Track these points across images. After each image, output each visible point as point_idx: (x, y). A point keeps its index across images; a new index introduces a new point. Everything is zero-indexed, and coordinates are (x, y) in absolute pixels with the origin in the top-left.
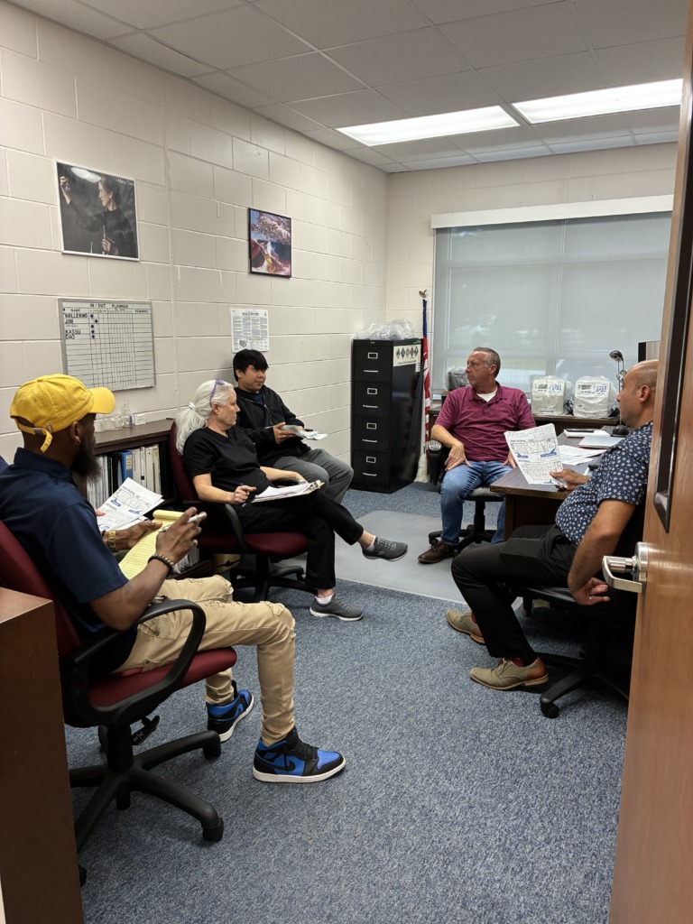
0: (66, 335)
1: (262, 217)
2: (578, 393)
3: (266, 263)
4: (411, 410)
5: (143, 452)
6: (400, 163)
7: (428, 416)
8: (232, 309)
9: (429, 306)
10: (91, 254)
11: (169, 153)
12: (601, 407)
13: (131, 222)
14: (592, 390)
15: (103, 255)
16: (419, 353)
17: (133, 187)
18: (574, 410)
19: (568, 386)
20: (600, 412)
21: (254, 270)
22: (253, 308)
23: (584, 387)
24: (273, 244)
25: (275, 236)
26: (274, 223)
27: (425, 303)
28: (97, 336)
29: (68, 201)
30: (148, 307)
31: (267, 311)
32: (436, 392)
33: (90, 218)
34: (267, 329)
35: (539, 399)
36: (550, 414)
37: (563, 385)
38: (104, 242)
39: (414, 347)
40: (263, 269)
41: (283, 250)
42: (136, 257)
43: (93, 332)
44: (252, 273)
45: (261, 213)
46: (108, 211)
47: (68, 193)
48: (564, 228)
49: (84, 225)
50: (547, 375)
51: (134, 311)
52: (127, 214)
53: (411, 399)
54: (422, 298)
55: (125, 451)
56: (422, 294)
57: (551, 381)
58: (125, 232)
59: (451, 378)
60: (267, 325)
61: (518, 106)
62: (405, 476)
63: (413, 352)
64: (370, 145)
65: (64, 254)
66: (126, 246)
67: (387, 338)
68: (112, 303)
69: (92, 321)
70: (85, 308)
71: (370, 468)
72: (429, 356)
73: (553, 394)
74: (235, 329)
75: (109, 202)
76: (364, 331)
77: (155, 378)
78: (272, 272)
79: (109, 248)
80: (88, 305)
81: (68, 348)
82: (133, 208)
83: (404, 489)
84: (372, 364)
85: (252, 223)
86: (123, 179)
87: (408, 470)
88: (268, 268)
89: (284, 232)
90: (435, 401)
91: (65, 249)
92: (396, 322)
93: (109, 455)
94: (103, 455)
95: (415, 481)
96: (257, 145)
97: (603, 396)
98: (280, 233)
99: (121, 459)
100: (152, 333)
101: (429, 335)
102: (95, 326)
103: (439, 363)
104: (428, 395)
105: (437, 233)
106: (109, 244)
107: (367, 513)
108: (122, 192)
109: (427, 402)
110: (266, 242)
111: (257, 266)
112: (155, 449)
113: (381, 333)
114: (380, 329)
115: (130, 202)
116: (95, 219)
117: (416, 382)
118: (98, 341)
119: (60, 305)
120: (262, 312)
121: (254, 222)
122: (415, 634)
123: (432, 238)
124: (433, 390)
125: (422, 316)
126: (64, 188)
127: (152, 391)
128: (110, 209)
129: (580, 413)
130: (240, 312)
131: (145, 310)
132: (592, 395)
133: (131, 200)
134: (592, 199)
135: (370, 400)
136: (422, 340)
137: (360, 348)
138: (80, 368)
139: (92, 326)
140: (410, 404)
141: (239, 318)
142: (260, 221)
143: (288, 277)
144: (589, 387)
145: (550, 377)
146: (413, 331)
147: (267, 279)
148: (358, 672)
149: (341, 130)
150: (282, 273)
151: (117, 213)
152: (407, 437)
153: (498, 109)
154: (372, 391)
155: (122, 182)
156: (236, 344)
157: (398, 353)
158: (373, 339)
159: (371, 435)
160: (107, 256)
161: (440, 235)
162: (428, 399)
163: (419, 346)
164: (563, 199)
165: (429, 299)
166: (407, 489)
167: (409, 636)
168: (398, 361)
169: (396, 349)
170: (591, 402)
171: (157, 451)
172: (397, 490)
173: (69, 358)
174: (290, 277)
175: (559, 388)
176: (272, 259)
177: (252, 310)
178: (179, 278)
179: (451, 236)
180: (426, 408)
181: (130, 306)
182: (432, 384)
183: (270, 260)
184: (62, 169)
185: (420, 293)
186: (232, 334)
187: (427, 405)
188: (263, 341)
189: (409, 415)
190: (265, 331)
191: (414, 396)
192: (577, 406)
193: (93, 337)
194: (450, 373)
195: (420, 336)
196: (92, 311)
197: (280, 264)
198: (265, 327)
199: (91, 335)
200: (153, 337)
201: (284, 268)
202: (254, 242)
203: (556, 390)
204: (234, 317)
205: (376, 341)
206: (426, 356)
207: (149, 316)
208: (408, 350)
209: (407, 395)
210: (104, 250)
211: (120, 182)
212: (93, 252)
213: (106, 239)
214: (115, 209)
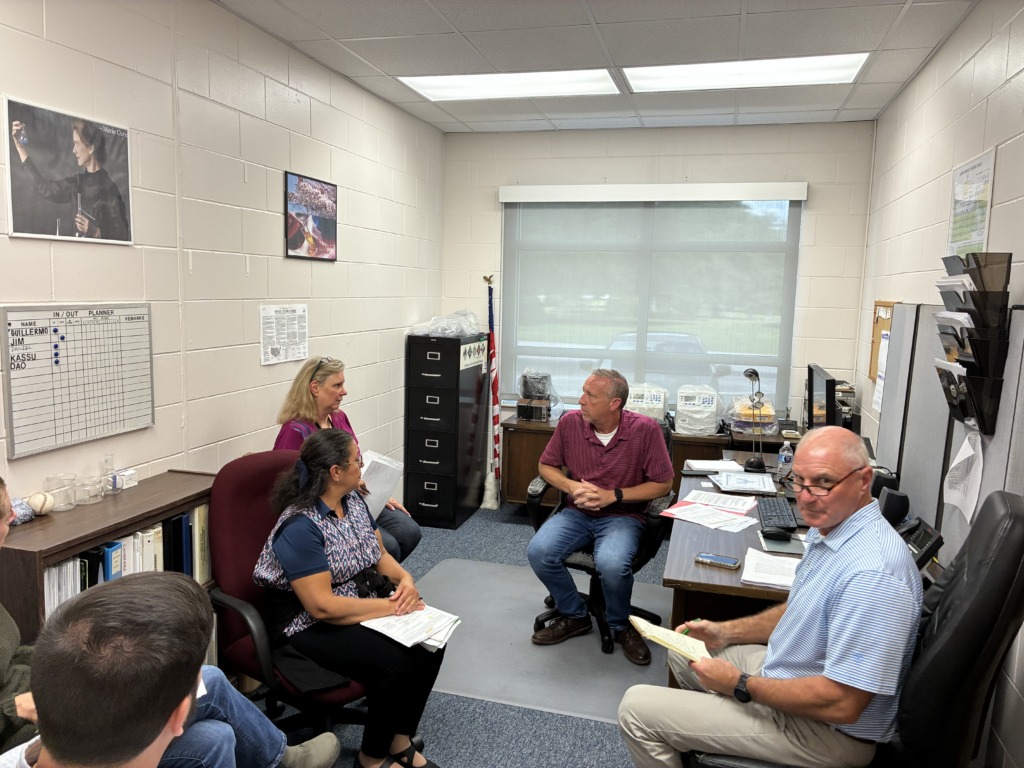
0: (11, 364)
1: (302, 184)
2: (681, 406)
3: (306, 244)
4: (476, 419)
5: (138, 541)
6: (463, 123)
8: (262, 307)
9: (496, 295)
10: (57, 237)
11: (180, 93)
12: (708, 423)
13: (121, 190)
14: (696, 402)
15: (76, 239)
16: (486, 351)
17: (126, 139)
18: (676, 425)
19: (668, 396)
20: (707, 429)
21: (291, 253)
22: (289, 303)
23: (687, 398)
24: (315, 219)
25: (317, 208)
26: (317, 191)
27: (491, 290)
28: (62, 361)
29: (23, 158)
30: (144, 311)
31: (306, 306)
32: (508, 397)
33: (59, 183)
34: (307, 330)
37: (662, 396)
38: (79, 218)
39: (481, 344)
40: (302, 252)
41: (328, 228)
42: (128, 239)
43: (56, 355)
44: (288, 256)
45: (301, 177)
46: (87, 173)
47: (24, 146)
48: (653, 211)
49: (48, 194)
50: (643, 382)
51: (123, 319)
52: (114, 178)
53: (476, 406)
54: (486, 285)
55: (110, 545)
56: (488, 280)
57: (647, 389)
58: (112, 204)
59: (526, 382)
60: (306, 324)
61: (628, 72)
62: (469, 501)
63: (479, 350)
64: (433, 100)
65: (11, 238)
66: (113, 223)
67: (451, 335)
68: (90, 309)
69: (55, 338)
70: (44, 320)
71: (430, 498)
72: (497, 355)
73: (651, 406)
74: (265, 333)
75: (88, 160)
76: (419, 324)
77: (153, 413)
78: (313, 255)
79: (86, 228)
80: (50, 314)
81: (13, 383)
82: (125, 169)
83: (471, 520)
84: (432, 367)
85: (289, 191)
86: (110, 127)
87: (473, 493)
88: (309, 249)
89: (328, 202)
90: (508, 408)
91: (15, 231)
92: (459, 314)
93: (82, 556)
94: (74, 558)
95: (482, 506)
96: (297, 90)
97: (710, 409)
98: (324, 204)
99: (104, 559)
100: (151, 348)
101: (496, 328)
102: (61, 345)
103: (509, 360)
104: (496, 401)
105: (506, 208)
106: (87, 221)
107: (434, 564)
109: (494, 410)
110: (307, 217)
111: (297, 246)
112: (158, 533)
113: (444, 329)
114: (443, 324)
115: (120, 160)
116: (66, 183)
117: (483, 385)
118: (64, 368)
119: (4, 319)
120: (300, 308)
121: (292, 189)
123: (500, 214)
124: (502, 394)
125: (487, 305)
126: (18, 138)
127: (147, 434)
128: (90, 169)
129: (683, 428)
131: (141, 317)
132: (698, 409)
133: (122, 157)
135: (431, 411)
136: (489, 335)
137: (417, 346)
138: (34, 412)
139: (56, 347)
140: (474, 411)
141: (270, 318)
142: (299, 188)
143: (333, 260)
144: (693, 398)
145: (647, 384)
146: (477, 324)
147: (307, 265)
149: (404, 80)
150: (326, 256)
151: (101, 175)
152: (471, 452)
153: (604, 73)
154: (432, 400)
155: (109, 131)
156: (266, 353)
157: (465, 353)
158: (433, 335)
159: (431, 454)
160: (83, 239)
161: (509, 210)
162: (497, 407)
163: (485, 343)
164: (653, 179)
165: (497, 286)
166: (475, 520)
169: (463, 348)
170: (697, 416)
171: (161, 535)
172: (462, 523)
173: (15, 399)
174: (335, 260)
175: (657, 399)
176: (314, 238)
177: (287, 306)
178: (191, 268)
179: (520, 212)
180: (494, 418)
181: (116, 312)
182: (501, 387)
183: (311, 239)
184: (16, 110)
185: (485, 278)
186: (262, 340)
187: (496, 414)
188: (301, 346)
189: (473, 425)
190: (304, 333)
191: (479, 401)
192: (679, 421)
193: (57, 362)
194: (525, 377)
195: (486, 330)
196: (56, 323)
197: (323, 244)
198: (304, 327)
199: (54, 360)
200: (151, 355)
201: (328, 249)
202: (291, 216)
203: (654, 402)
204: (265, 318)
205: (438, 338)
206: (493, 355)
207: (146, 325)
208: (474, 349)
209: (471, 400)
210: (78, 231)
211: (106, 130)
212: (60, 235)
213: (82, 214)
214: (97, 169)
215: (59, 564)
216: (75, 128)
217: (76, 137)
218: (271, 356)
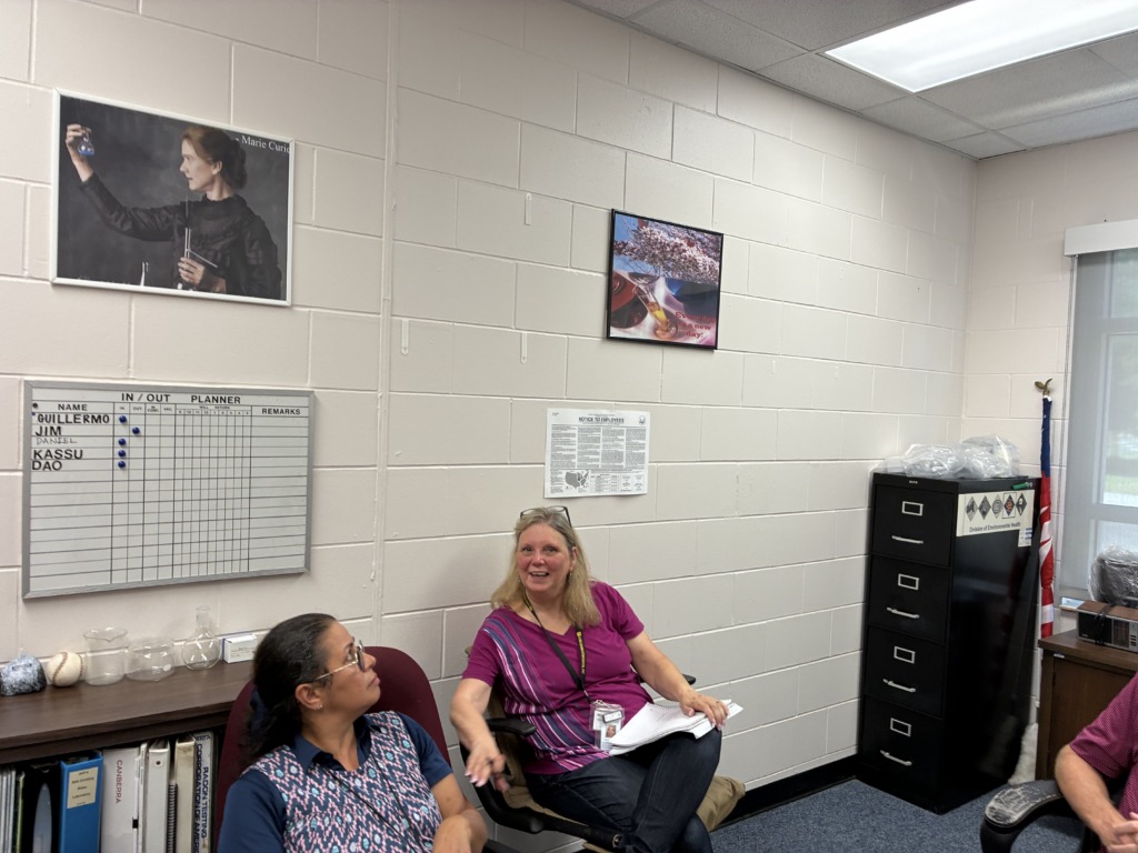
0: (34, 462)
1: (646, 229)
3: (649, 320)
4: (1008, 623)
5: (140, 759)
6: (995, 131)
8: (551, 411)
9: (1056, 412)
10: (142, 288)
11: (399, 92)
13: (271, 226)
15: (179, 291)
16: (1029, 508)
17: (286, 156)
21: (615, 332)
22: (609, 408)
24: (670, 283)
25: (677, 267)
26: (678, 241)
27: (1047, 405)
28: (134, 464)
29: (84, 174)
30: (302, 401)
31: (647, 415)
32: (1069, 592)
33: (150, 213)
34: (646, 451)
38: (185, 264)
39: (1015, 495)
40: (643, 331)
41: (701, 299)
42: (280, 297)
43: (122, 454)
44: (608, 338)
45: (643, 220)
46: (206, 200)
47: (88, 160)
49: (128, 227)
51: (257, 411)
53: (1009, 602)
54: (1040, 396)
56: (1043, 387)
60: (647, 442)
62: (989, 766)
63: (1009, 506)
64: (914, 91)
65: (55, 285)
67: (945, 476)
68: (194, 394)
69: (122, 431)
71: (898, 744)
72: (1054, 516)
74: (554, 449)
75: (211, 182)
76: (901, 454)
77: (308, 554)
78: (664, 338)
79: (199, 277)
80: (116, 396)
81: (34, 489)
82: (282, 199)
83: (977, 804)
84: (909, 526)
85: (618, 240)
86: (256, 138)
87: (998, 751)
88: (655, 329)
89: (702, 259)
90: (1066, 612)
91: (60, 275)
92: (972, 442)
93: (19, 767)
94: (8, 768)
96: (645, 92)
98: (693, 263)
99: (55, 781)
100: (311, 457)
101: (1054, 469)
102: (133, 441)
104: (1049, 599)
105: (1080, 264)
106: (201, 269)
109: (1046, 613)
110: (653, 279)
111: (625, 326)
112: (187, 749)
113: (932, 465)
114: (931, 456)
116: (163, 213)
117: (1021, 567)
118: (137, 475)
119: (27, 395)
120: (632, 417)
121: (624, 237)
123: (1068, 276)
124: (1062, 587)
125: (1039, 431)
126: (76, 147)
127: (298, 582)
128: (213, 195)
130: (572, 416)
131: (300, 409)
135: (904, 599)
136: (1038, 481)
137: (887, 490)
138: (74, 534)
139: (123, 443)
140: (1005, 608)
141: (569, 427)
142: (638, 235)
143: (710, 347)
146: (1013, 461)
147: (655, 354)
150: (694, 341)
151: (233, 205)
154: (909, 582)
155: (254, 143)
156: (554, 480)
157: (970, 508)
158: (914, 474)
159: (902, 673)
160: (191, 293)
161: (1087, 269)
162: (1049, 607)
163: (1030, 495)
165: (1057, 398)
168: (966, 525)
169: (963, 500)
172: (958, 805)
173: (34, 512)
174: (715, 348)
176: (667, 312)
177: (605, 412)
178: (405, 343)
180: (1043, 626)
181: (244, 399)
182: (1061, 574)
183: (661, 315)
184: (72, 110)
185: (1037, 384)
186: (548, 460)
187: (1048, 621)
188: (632, 475)
189: (1003, 634)
190: (641, 458)
191: (1016, 595)
193: (122, 465)
194: (1102, 561)
195: (1034, 471)
196: (127, 409)
197: (688, 321)
198: (641, 447)
199: (117, 462)
200: (311, 466)
201: (699, 331)
202: (620, 278)
204: (556, 427)
205: (922, 481)
206: (1047, 515)
207: (305, 422)
208: (997, 502)
209: (1000, 589)
210: (182, 281)
211: (247, 142)
212: (146, 284)
213: (193, 257)
214: (226, 196)
216: (187, 137)
217: (187, 149)
218: (566, 484)
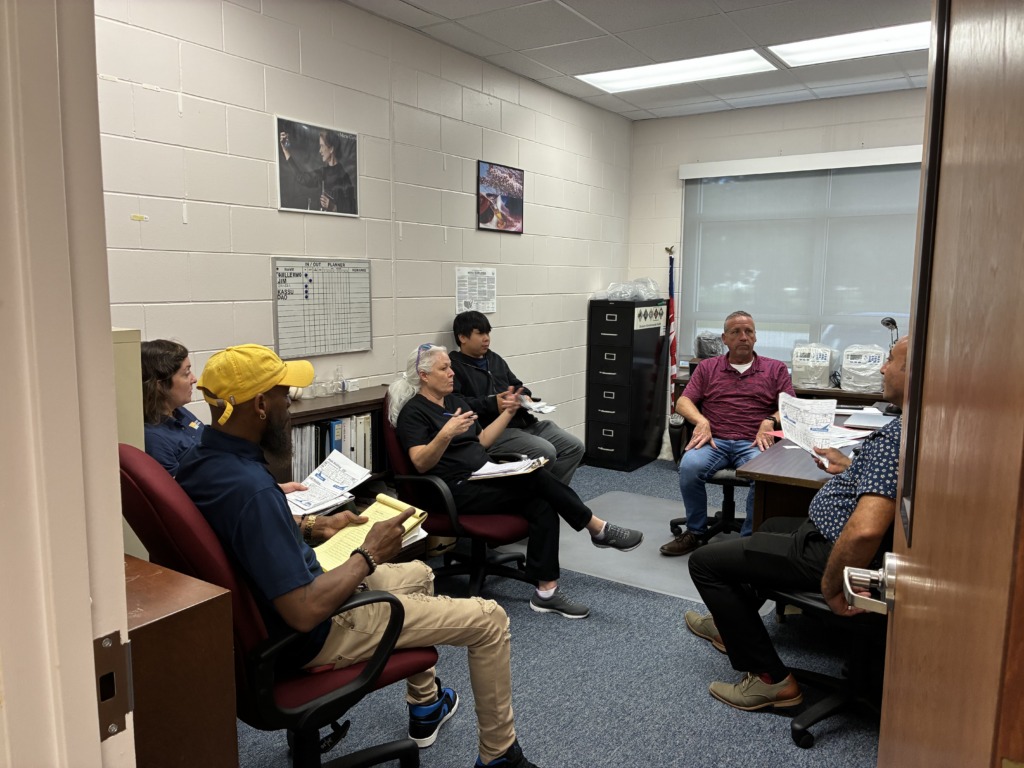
0: (279, 296)
1: (492, 170)
2: (847, 364)
3: (495, 219)
4: (655, 378)
5: (353, 421)
6: (645, 110)
7: (673, 385)
8: (457, 268)
9: (676, 264)
10: (308, 211)
11: (394, 105)
12: (874, 380)
13: (351, 177)
14: (863, 360)
15: (321, 212)
16: (665, 316)
17: (355, 142)
18: (842, 383)
19: (834, 355)
20: (873, 386)
21: (482, 226)
22: (480, 266)
23: (854, 357)
24: (503, 198)
25: (506, 189)
26: (505, 175)
27: (672, 260)
28: (310, 296)
29: (287, 157)
30: (366, 265)
31: (494, 270)
32: (683, 358)
33: (310, 174)
34: (495, 289)
35: (801, 370)
36: (814, 386)
37: (829, 354)
38: (323, 198)
39: (658, 308)
40: (492, 225)
41: (515, 205)
42: (356, 213)
43: (306, 292)
44: (479, 229)
45: (491, 165)
46: (329, 167)
47: (288, 149)
48: (830, 179)
49: (303, 181)
50: (811, 342)
51: (351, 270)
52: (347, 170)
53: (655, 366)
54: (668, 255)
55: (335, 420)
56: (669, 251)
57: (815, 349)
58: (345, 188)
59: (700, 343)
60: (495, 284)
61: (774, 49)
62: (647, 452)
63: (656, 314)
64: (612, 92)
65: (280, 211)
66: (345, 201)
67: (628, 299)
68: (329, 262)
69: (306, 281)
70: (298, 268)
71: (607, 443)
72: (676, 319)
73: (817, 364)
74: (459, 289)
75: (330, 157)
76: (601, 290)
77: (371, 341)
78: (501, 228)
79: (327, 204)
80: (303, 264)
81: (279, 308)
82: (355, 163)
83: (645, 467)
84: (610, 327)
85: (481, 176)
86: (345, 134)
87: (651, 445)
88: (498, 223)
89: (516, 185)
90: (682, 369)
91: (282, 206)
92: (637, 281)
93: (316, 424)
94: (311, 424)
95: (659, 457)
96: (489, 95)
97: (875, 368)
98: (511, 186)
99: (330, 429)
100: (370, 292)
101: (676, 295)
102: (310, 286)
103: (688, 326)
104: (674, 362)
105: (686, 185)
106: (328, 200)
107: (601, 493)
108: (343, 146)
109: (673, 370)
110: (496, 196)
111: (485, 222)
112: (367, 419)
113: (621, 293)
114: (620, 289)
115: (351, 157)
116: (314, 174)
117: (660, 347)
118: (311, 302)
119: (274, 264)
120: (489, 271)
121: (483, 174)
122: (648, 638)
123: (680, 190)
124: (680, 356)
125: (668, 274)
126: (283, 143)
127: (367, 356)
128: (331, 164)
129: (849, 386)
131: (364, 269)
132: (864, 366)
133: (352, 155)
134: (863, 146)
135: (608, 366)
136: (668, 301)
137: (597, 309)
138: (292, 330)
139: (306, 286)
140: (653, 371)
141: (464, 277)
142: (489, 173)
143: (519, 233)
144: (859, 357)
145: (814, 344)
146: (657, 291)
147: (496, 236)
148: (580, 679)
149: (579, 77)
150: (513, 229)
151: (338, 168)
152: (650, 407)
153: (752, 53)
154: (610, 357)
156: (459, 305)
157: (640, 315)
158: (612, 299)
159: (608, 405)
160: (325, 212)
161: (690, 187)
162: (674, 367)
163: (664, 308)
164: (828, 148)
165: (677, 256)
166: (650, 467)
167: (641, 639)
168: (639, 324)
169: (637, 311)
170: (862, 374)
171: (370, 420)
172: (637, 468)
173: (280, 320)
174: (522, 233)
175: (823, 357)
176: (502, 214)
177: (478, 269)
178: (401, 234)
179: (701, 188)
180: (672, 377)
181: (347, 265)
182: (679, 349)
183: (499, 215)
184: (283, 125)
185: (666, 249)
186: (457, 295)
187: (674, 373)
188: (490, 302)
189: (652, 384)
190: (493, 292)
191: (658, 362)
192: (845, 379)
193: (307, 297)
194: (699, 338)
195: (666, 297)
196: (307, 270)
197: (511, 219)
198: (493, 287)
199: (305, 296)
200: (371, 298)
201: (515, 224)
202: (483, 197)
203: (820, 360)
204: (459, 277)
205: (616, 302)
206: (672, 319)
207: (367, 275)
208: (651, 312)
209: (650, 361)
210: (322, 207)
211: (342, 136)
212: (310, 209)
213: (325, 195)
214: (335, 163)
215: (302, 426)
216: (322, 135)
217: (322, 142)
